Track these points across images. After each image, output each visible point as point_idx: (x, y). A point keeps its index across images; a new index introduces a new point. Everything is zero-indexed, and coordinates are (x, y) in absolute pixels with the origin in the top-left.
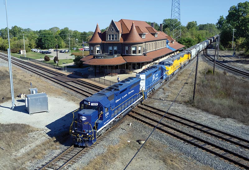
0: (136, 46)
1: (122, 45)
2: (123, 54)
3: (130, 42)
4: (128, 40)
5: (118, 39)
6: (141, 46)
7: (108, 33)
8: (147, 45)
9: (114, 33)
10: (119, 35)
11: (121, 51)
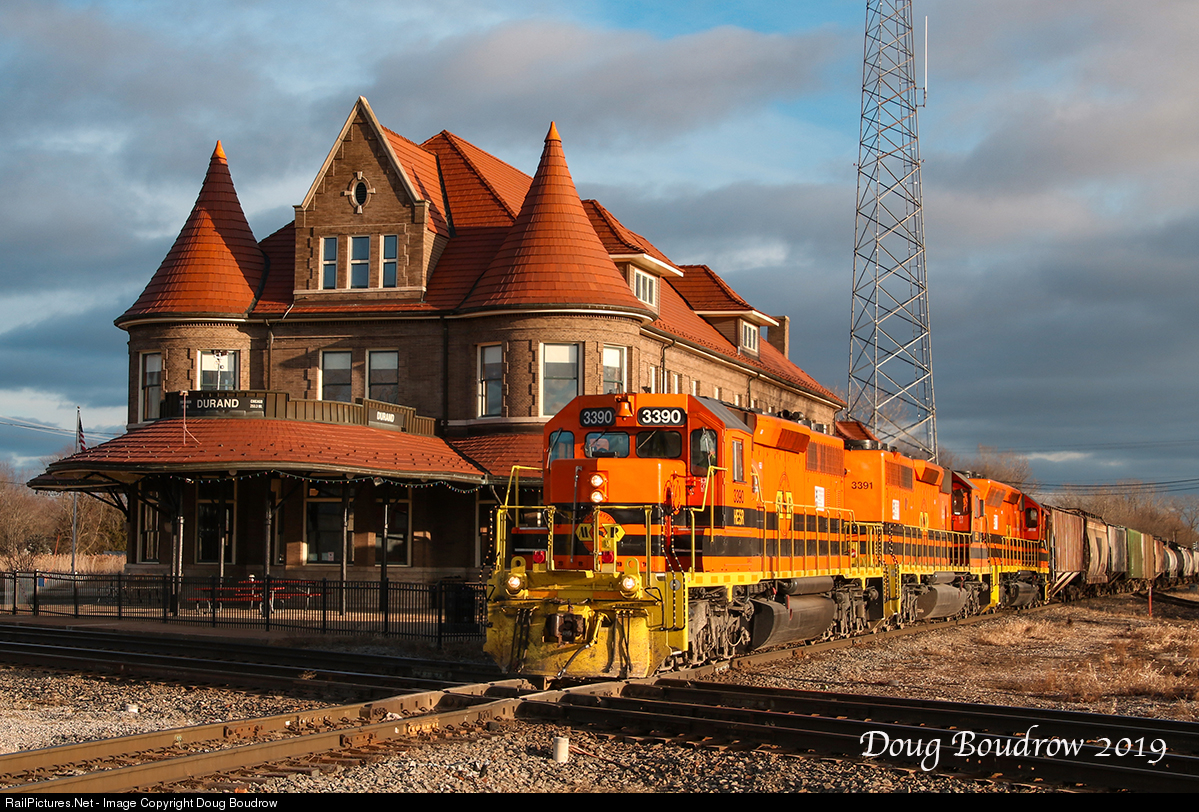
0: (578, 336)
1: (446, 339)
2: (451, 423)
3: (523, 301)
4: (506, 284)
5: (412, 282)
6: (630, 349)
7: (316, 223)
8: (680, 376)
9: (370, 221)
10: (418, 240)
11: (439, 396)
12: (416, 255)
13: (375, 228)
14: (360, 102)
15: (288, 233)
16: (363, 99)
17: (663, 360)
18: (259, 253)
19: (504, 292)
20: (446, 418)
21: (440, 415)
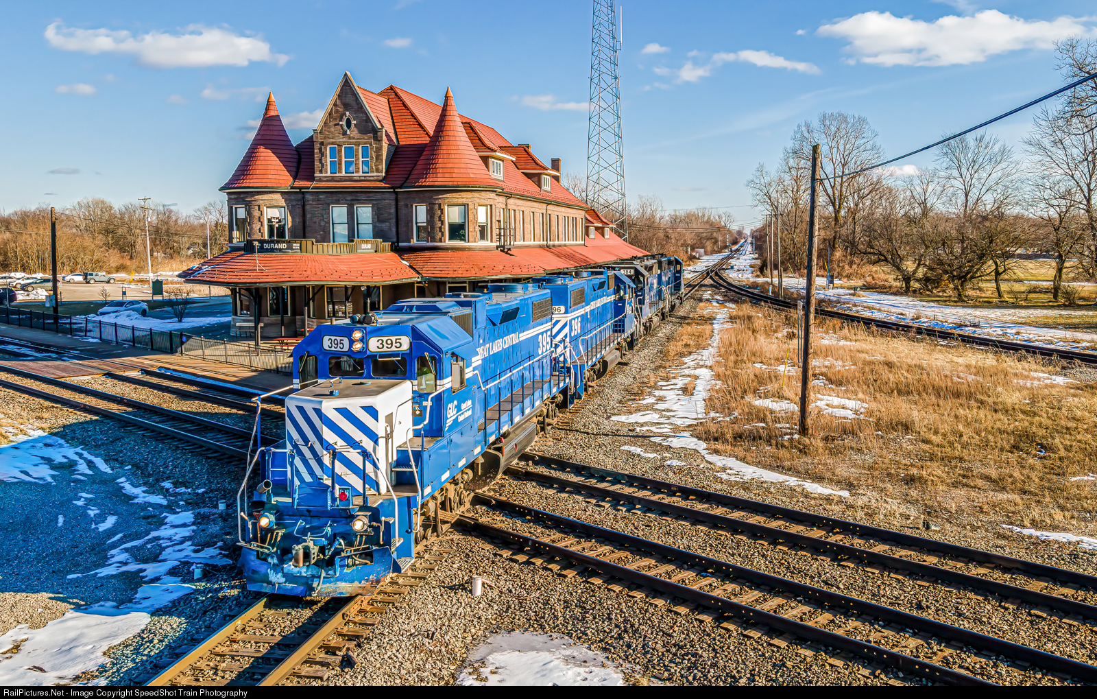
1: (397, 200)
2: (401, 244)
3: (436, 184)
4: (427, 174)
5: (378, 170)
6: (491, 206)
7: (325, 138)
8: (515, 211)
9: (354, 138)
10: (380, 149)
11: (394, 230)
12: (379, 157)
13: (356, 142)
14: (346, 75)
15: (310, 141)
16: (348, 73)
17: (506, 205)
18: (295, 152)
19: (426, 178)
20: (398, 242)
21: (395, 240)
